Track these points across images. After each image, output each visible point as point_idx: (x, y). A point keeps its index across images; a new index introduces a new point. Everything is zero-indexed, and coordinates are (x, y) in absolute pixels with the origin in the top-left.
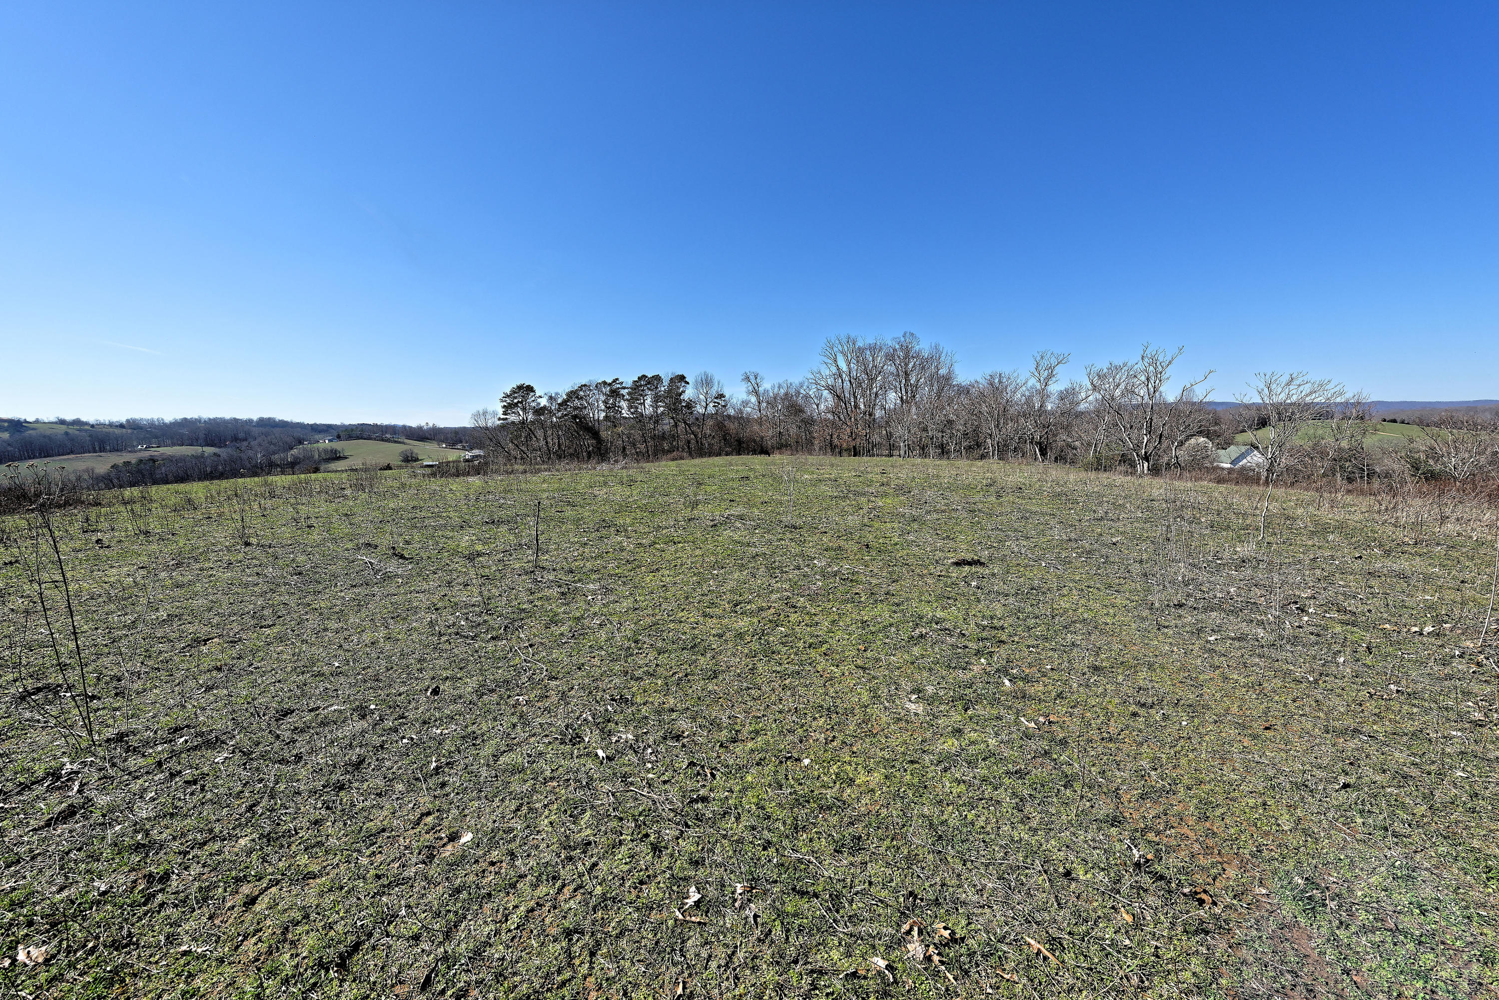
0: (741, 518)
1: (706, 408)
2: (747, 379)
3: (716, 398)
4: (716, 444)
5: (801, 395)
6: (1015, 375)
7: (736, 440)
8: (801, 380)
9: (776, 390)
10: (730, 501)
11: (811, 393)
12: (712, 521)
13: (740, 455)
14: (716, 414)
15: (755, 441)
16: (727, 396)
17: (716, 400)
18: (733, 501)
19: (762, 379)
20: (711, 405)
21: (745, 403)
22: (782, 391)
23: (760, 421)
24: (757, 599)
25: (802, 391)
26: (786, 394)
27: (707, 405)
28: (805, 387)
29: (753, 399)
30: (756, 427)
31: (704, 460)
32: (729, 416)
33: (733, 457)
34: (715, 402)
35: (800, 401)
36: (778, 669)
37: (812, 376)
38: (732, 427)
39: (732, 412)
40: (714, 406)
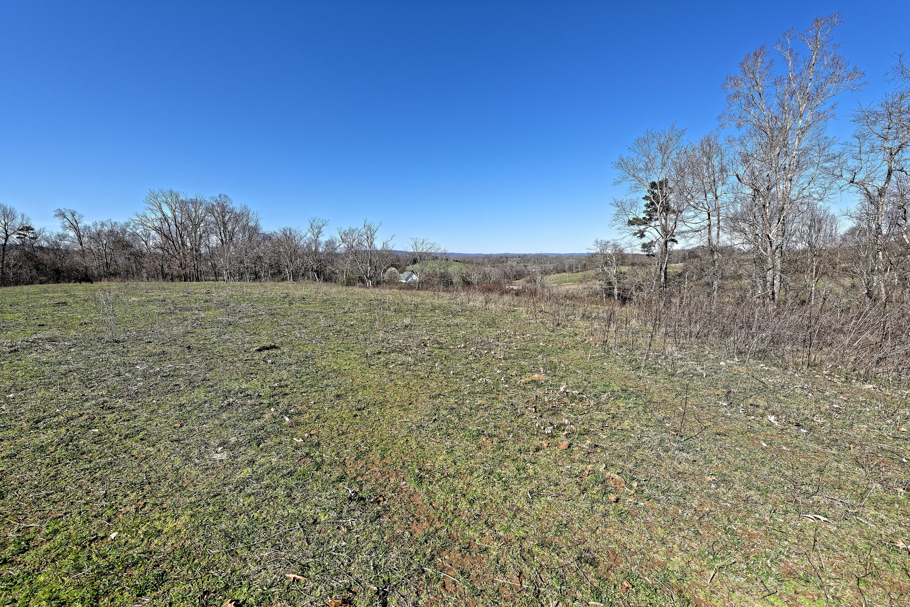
0: (51, 340)
1: (6, 239)
2: (63, 215)
3: (19, 230)
4: (25, 272)
5: (128, 233)
6: (299, 230)
7: (53, 270)
8: (127, 220)
9: (99, 227)
10: (39, 325)
11: (138, 232)
12: (11, 347)
13: (58, 283)
14: (23, 244)
15: (77, 271)
16: (37, 229)
17: (20, 232)
18: (43, 325)
19: (81, 216)
20: (15, 236)
21: (63, 237)
22: (106, 229)
23: (83, 253)
25: (128, 230)
26: (111, 231)
27: (7, 236)
28: (131, 227)
29: (72, 234)
30: (77, 258)
31: (8, 289)
32: (41, 248)
33: (50, 285)
34: (19, 234)
35: (127, 238)
36: (88, 466)
37: (138, 219)
38: (46, 257)
39: (45, 244)
40: (18, 238)
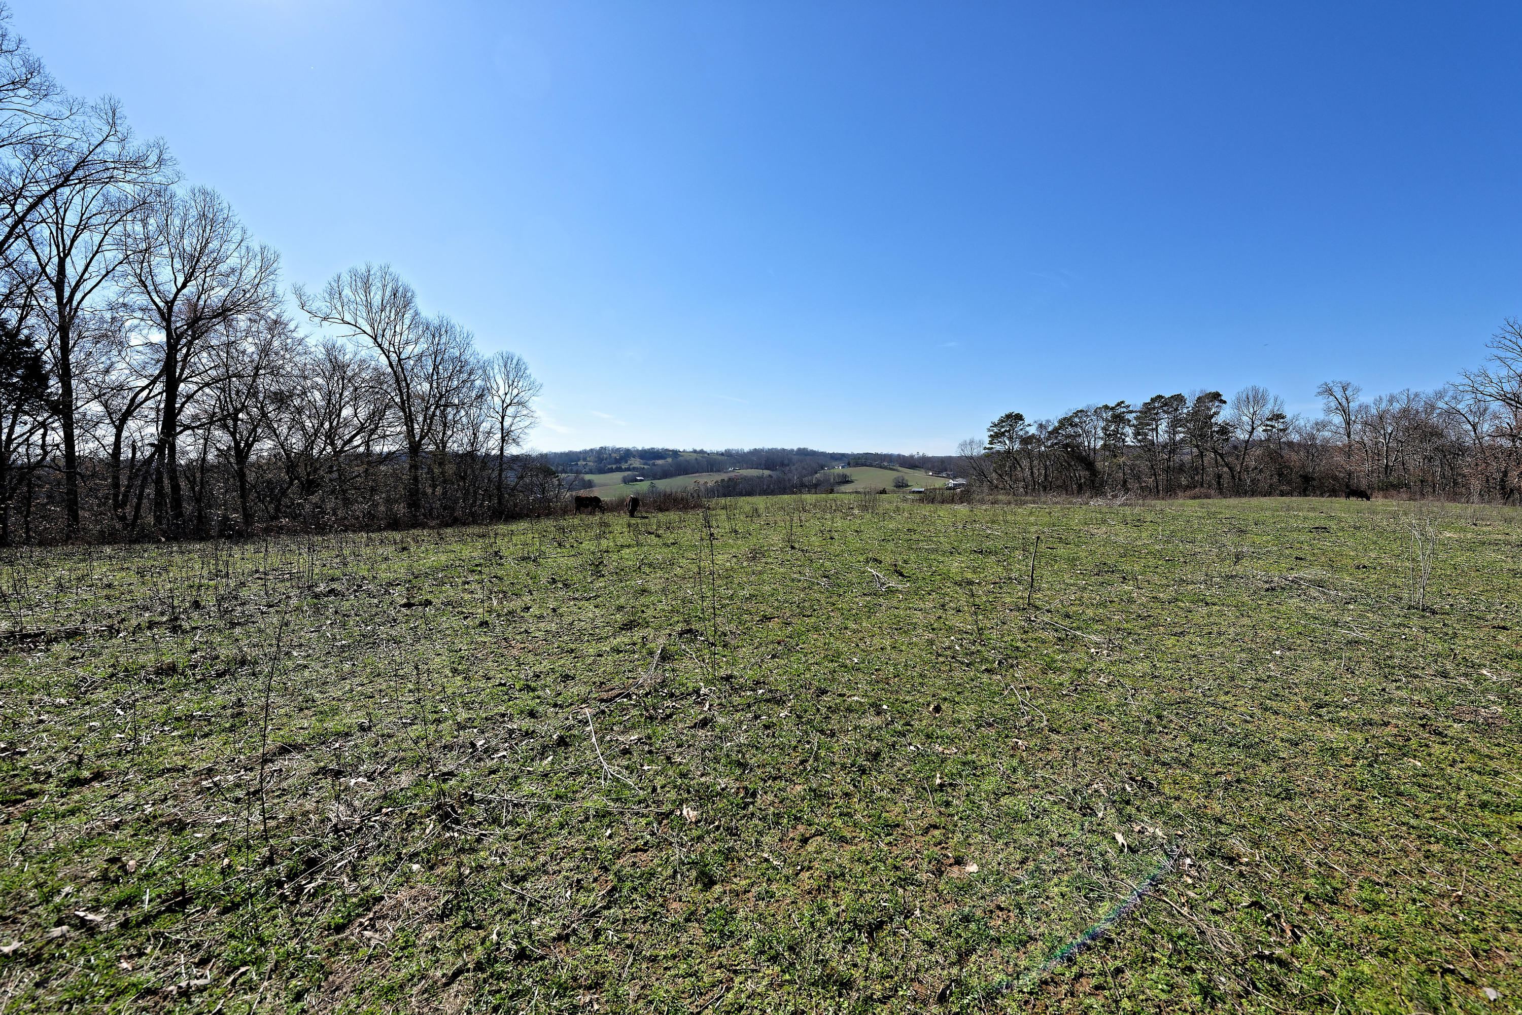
0: (1320, 584)
1: (1251, 433)
2: (1329, 392)
3: (1268, 420)
4: (1265, 479)
5: (1438, 411)
7: (1301, 476)
8: (1439, 387)
9: (1383, 406)
10: (1297, 558)
11: (1459, 407)
12: (1266, 582)
13: (1306, 496)
14: (1268, 440)
15: (1335, 478)
16: (1289, 416)
17: (1268, 423)
18: (1301, 559)
19: (1357, 390)
20: (1261, 429)
21: (1321, 426)
22: (1397, 407)
23: (1348, 451)
24: (1359, 705)
25: (1441, 404)
26: (1405, 411)
27: (1253, 429)
28: (1446, 399)
29: (1337, 419)
30: (1339, 459)
31: (1244, 500)
32: (1290, 444)
33: (1294, 498)
34: (1267, 425)
35: (1434, 419)
37: (1467, 381)
38: (1294, 456)
39: (1295, 438)
40: (1264, 431)
